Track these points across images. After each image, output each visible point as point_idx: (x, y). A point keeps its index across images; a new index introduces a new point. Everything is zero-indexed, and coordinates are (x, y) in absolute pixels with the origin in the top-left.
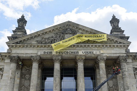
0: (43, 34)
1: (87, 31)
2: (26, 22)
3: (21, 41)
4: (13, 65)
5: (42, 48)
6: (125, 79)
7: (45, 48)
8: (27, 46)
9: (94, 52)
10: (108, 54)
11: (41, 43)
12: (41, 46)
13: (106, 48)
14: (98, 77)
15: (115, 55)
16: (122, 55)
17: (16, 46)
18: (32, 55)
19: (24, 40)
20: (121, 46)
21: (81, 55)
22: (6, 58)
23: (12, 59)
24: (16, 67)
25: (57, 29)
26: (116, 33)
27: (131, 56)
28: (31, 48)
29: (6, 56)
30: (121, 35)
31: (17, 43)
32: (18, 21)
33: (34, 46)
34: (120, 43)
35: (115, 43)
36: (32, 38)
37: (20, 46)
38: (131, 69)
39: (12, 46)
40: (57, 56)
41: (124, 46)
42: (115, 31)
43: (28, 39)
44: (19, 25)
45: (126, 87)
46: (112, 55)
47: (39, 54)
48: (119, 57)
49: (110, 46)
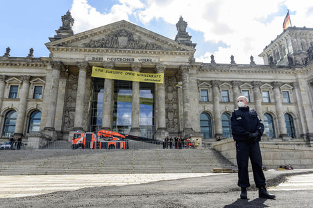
0: (91, 35)
1: (145, 34)
2: (73, 20)
3: (64, 43)
4: (56, 72)
5: (90, 53)
6: (185, 91)
7: (94, 53)
8: (72, 50)
9: (153, 60)
10: (168, 62)
11: (90, 47)
12: (90, 51)
13: (167, 56)
14: (156, 89)
15: (176, 64)
16: (184, 64)
17: (58, 49)
18: (78, 61)
19: (68, 42)
20: (184, 54)
21: (136, 63)
22: (48, 64)
23: (53, 64)
24: (59, 74)
25: (109, 29)
26: (182, 39)
27: (196, 66)
28: (77, 52)
29: (47, 62)
30: (188, 42)
31: (59, 45)
32: (62, 19)
33: (81, 50)
34: (183, 50)
35: (177, 49)
36: (77, 39)
37: (62, 50)
38: (195, 81)
39: (53, 49)
40: (108, 63)
41: (188, 54)
42: (181, 37)
43: (73, 41)
44: (63, 24)
45: (185, 100)
46: (173, 64)
47: (87, 59)
48: (180, 66)
49: (172, 53)
